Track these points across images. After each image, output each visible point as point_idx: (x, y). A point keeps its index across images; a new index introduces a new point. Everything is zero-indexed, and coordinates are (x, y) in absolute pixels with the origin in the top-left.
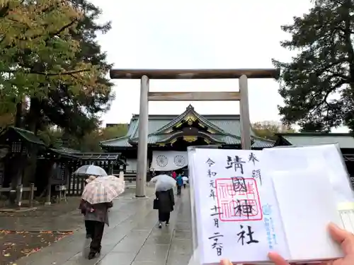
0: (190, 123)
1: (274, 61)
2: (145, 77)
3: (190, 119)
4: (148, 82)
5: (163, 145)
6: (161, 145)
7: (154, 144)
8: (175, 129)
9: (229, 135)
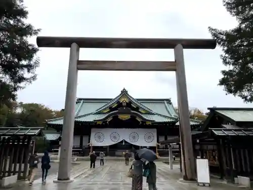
0: (124, 104)
1: (211, 29)
2: (74, 45)
3: (124, 100)
4: (78, 50)
5: (100, 123)
6: (98, 123)
7: (92, 122)
8: (111, 109)
9: (157, 114)
